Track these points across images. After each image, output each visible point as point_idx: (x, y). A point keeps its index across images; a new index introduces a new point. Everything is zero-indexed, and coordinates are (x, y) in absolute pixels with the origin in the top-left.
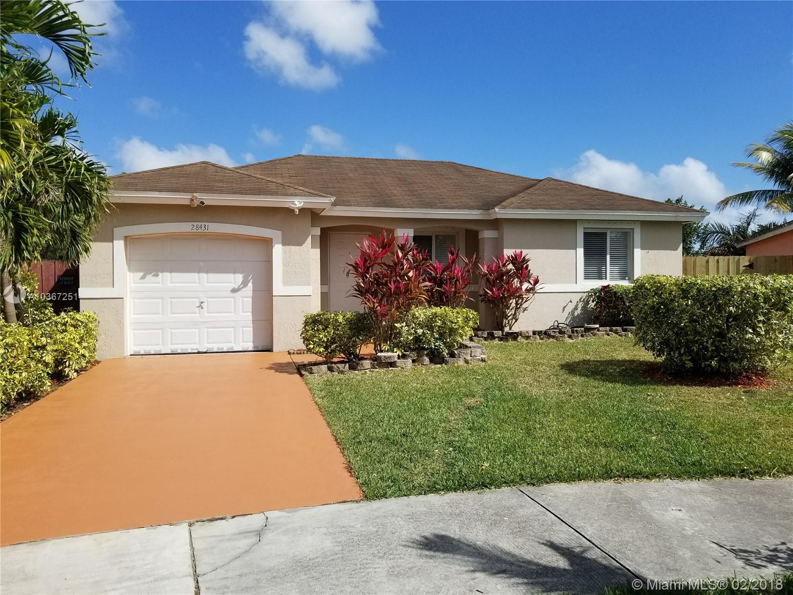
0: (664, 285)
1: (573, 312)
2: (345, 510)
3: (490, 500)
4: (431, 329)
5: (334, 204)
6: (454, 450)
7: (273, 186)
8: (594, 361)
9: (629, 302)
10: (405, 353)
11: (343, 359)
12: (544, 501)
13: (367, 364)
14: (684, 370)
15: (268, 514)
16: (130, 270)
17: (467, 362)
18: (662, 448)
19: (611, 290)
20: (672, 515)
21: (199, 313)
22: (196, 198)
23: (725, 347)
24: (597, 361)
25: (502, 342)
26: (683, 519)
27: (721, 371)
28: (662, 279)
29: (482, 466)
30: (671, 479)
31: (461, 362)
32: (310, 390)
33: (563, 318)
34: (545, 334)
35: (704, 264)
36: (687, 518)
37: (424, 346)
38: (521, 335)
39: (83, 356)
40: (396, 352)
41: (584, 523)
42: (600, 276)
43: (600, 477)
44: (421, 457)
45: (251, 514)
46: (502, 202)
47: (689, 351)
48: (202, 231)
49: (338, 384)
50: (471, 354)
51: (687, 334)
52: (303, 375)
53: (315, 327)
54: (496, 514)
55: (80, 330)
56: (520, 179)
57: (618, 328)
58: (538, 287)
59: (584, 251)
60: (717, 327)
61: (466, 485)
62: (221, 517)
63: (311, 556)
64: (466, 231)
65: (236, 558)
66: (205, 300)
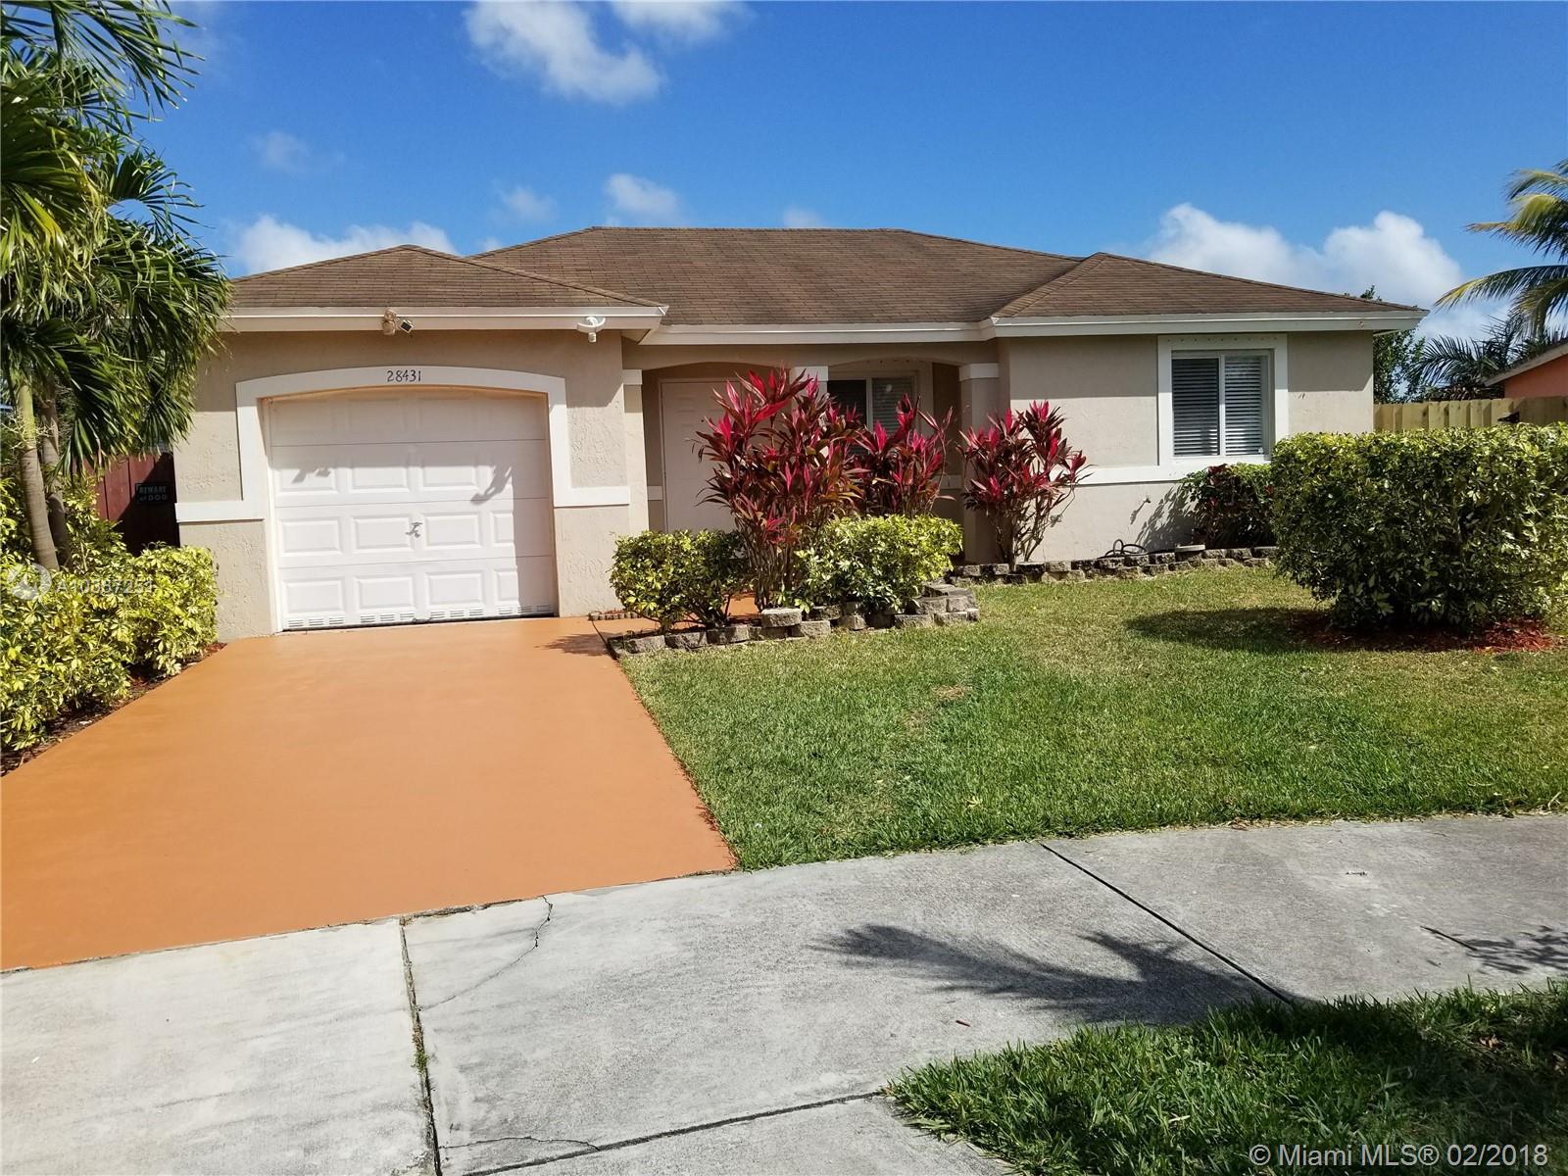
0: (1335, 452)
1: (1152, 521)
2: (702, 888)
3: (984, 864)
4: (866, 559)
5: (667, 321)
6: (914, 780)
7: (543, 289)
8: (1195, 613)
9: (1265, 498)
10: (817, 608)
11: (694, 624)
12: (1091, 863)
13: (742, 631)
14: (1374, 622)
15: (552, 899)
16: (272, 465)
17: (939, 621)
18: (1329, 765)
19: (1228, 474)
20: (1347, 882)
21: (413, 546)
22: (393, 316)
23: (1459, 571)
24: (1201, 613)
25: (1010, 585)
26: (1368, 890)
27: (1451, 620)
28: (1330, 440)
29: (969, 803)
30: (1346, 819)
31: (928, 623)
32: (632, 682)
33: (1132, 534)
34: (1097, 567)
35: (1419, 417)
36: (1376, 887)
37: (855, 592)
38: (1048, 569)
39: (191, 631)
40: (798, 606)
41: (1170, 900)
42: (1207, 448)
43: (1202, 819)
44: (848, 793)
45: (520, 901)
46: (1004, 305)
47: (1385, 581)
48: (408, 383)
49: (685, 670)
50: (947, 606)
51: (1380, 549)
52: (619, 656)
53: (636, 563)
54: (997, 889)
55: (182, 582)
56: (1040, 258)
57: (1243, 550)
58: (1081, 473)
59: (1174, 397)
60: (1443, 531)
61: (936, 838)
62: (461, 907)
63: (636, 970)
64: (933, 368)
65: (491, 977)
66: (422, 520)
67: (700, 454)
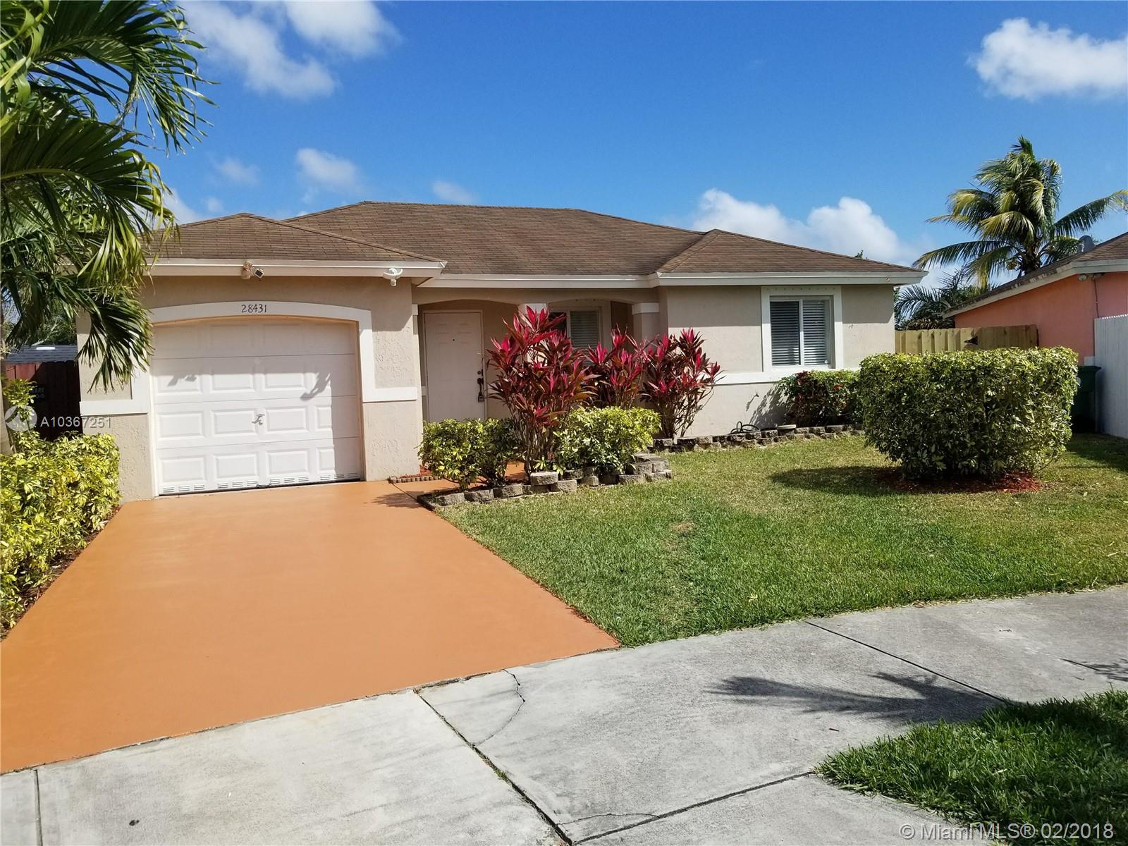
0: (907, 366)
1: (759, 410)
2: (608, 659)
3: (780, 636)
4: (601, 437)
5: (445, 271)
6: (696, 585)
7: (354, 247)
8: (808, 470)
9: (834, 393)
10: (568, 471)
11: (481, 484)
12: (845, 632)
13: (518, 488)
14: (935, 474)
15: (511, 671)
16: (153, 372)
17: (648, 479)
19: (809, 378)
20: (1002, 636)
21: (257, 432)
22: (250, 266)
23: (987, 441)
24: (813, 470)
25: (674, 453)
26: (1018, 639)
27: (982, 472)
28: (903, 359)
29: (749, 598)
30: (979, 599)
31: (642, 480)
32: (456, 526)
33: (747, 418)
34: (729, 440)
35: (916, 340)
36: (1021, 638)
38: (698, 442)
39: (109, 497)
40: (556, 471)
41: (908, 651)
42: (792, 361)
43: (896, 602)
45: (489, 673)
46: (662, 264)
47: (942, 448)
48: (257, 313)
50: (653, 469)
51: (938, 428)
52: (434, 508)
53: (443, 441)
54: (798, 650)
56: (677, 232)
57: (820, 428)
58: (717, 377)
59: (772, 327)
60: (977, 416)
61: (741, 621)
62: (452, 679)
63: (602, 711)
64: (611, 304)
65: (509, 722)
66: (264, 412)
67: (488, 364)
